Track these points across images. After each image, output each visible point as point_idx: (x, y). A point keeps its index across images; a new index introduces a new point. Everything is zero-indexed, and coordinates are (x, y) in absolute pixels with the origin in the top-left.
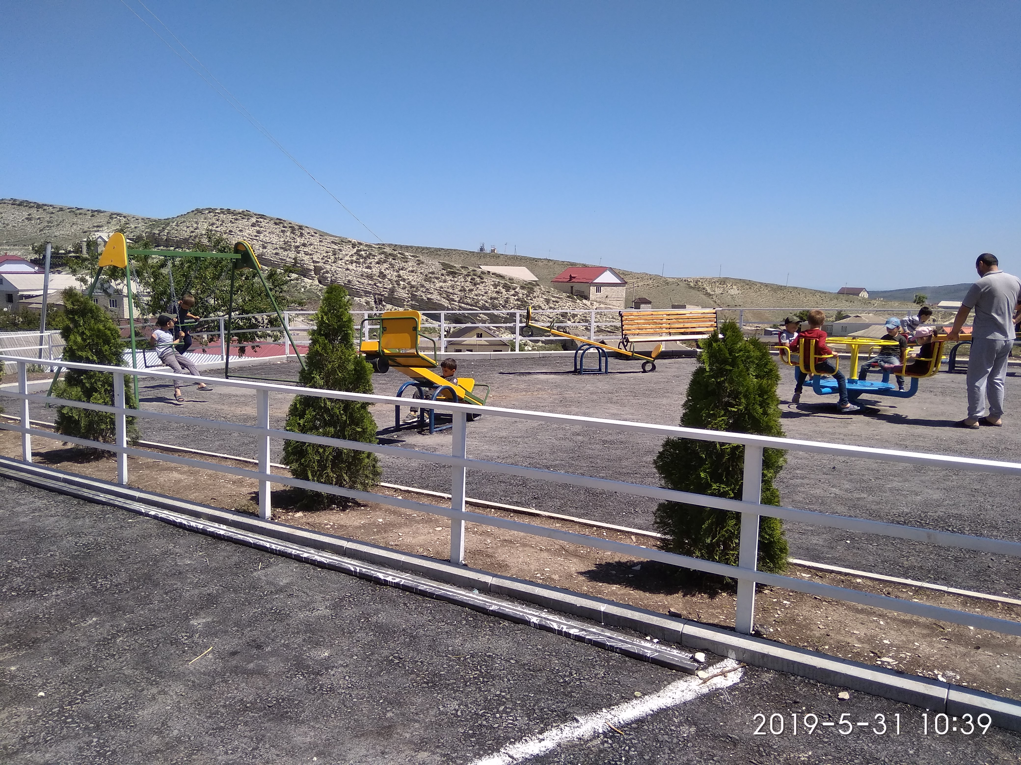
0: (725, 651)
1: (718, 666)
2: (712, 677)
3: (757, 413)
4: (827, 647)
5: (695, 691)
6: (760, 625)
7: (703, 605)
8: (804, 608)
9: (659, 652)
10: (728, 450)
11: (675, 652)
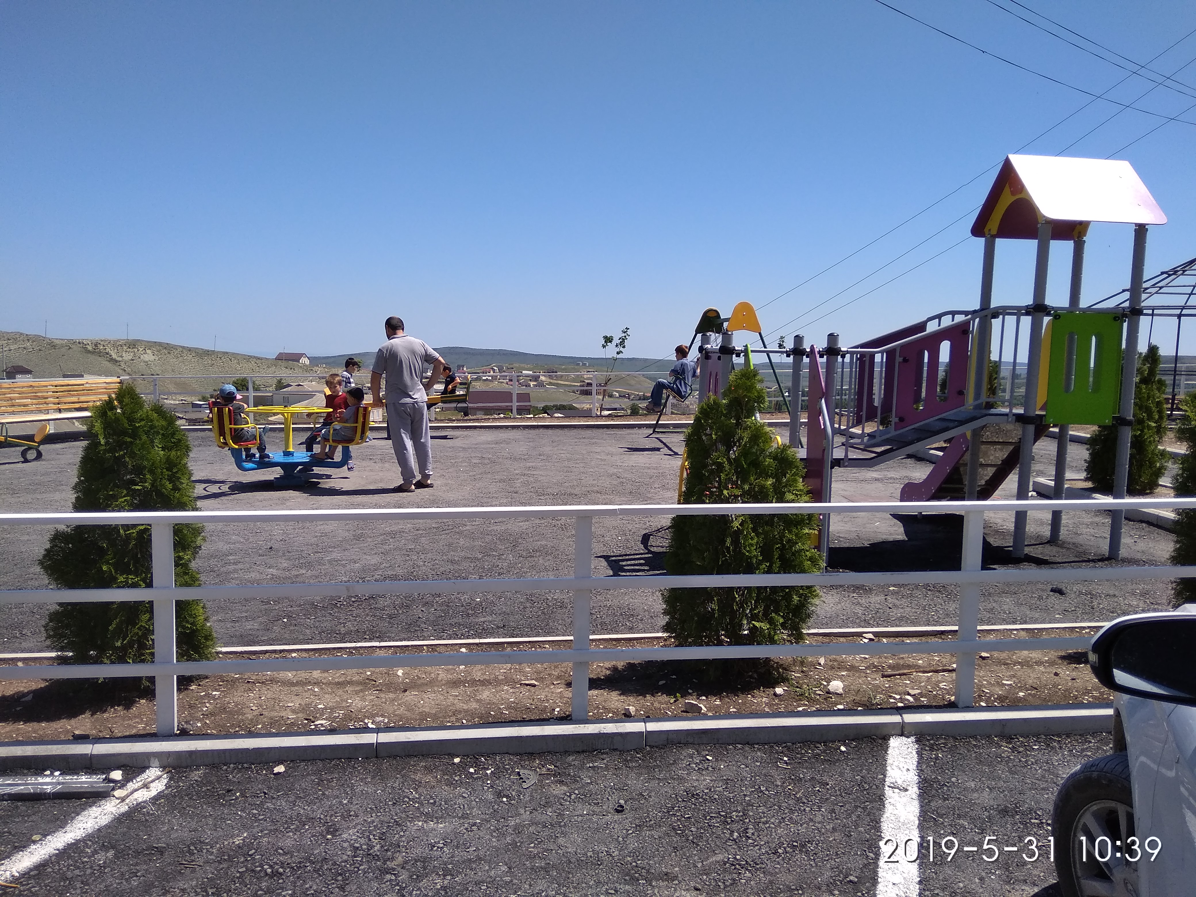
0: (146, 760)
1: (138, 780)
2: (132, 793)
3: (166, 489)
4: (260, 726)
5: (112, 813)
6: (186, 722)
7: (116, 720)
8: (236, 694)
9: (63, 783)
10: (134, 535)
11: (84, 778)
